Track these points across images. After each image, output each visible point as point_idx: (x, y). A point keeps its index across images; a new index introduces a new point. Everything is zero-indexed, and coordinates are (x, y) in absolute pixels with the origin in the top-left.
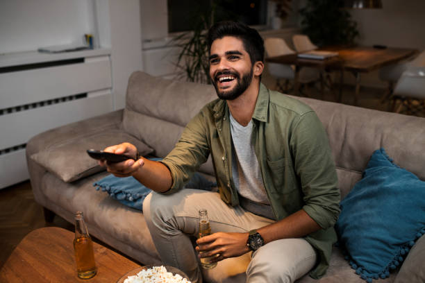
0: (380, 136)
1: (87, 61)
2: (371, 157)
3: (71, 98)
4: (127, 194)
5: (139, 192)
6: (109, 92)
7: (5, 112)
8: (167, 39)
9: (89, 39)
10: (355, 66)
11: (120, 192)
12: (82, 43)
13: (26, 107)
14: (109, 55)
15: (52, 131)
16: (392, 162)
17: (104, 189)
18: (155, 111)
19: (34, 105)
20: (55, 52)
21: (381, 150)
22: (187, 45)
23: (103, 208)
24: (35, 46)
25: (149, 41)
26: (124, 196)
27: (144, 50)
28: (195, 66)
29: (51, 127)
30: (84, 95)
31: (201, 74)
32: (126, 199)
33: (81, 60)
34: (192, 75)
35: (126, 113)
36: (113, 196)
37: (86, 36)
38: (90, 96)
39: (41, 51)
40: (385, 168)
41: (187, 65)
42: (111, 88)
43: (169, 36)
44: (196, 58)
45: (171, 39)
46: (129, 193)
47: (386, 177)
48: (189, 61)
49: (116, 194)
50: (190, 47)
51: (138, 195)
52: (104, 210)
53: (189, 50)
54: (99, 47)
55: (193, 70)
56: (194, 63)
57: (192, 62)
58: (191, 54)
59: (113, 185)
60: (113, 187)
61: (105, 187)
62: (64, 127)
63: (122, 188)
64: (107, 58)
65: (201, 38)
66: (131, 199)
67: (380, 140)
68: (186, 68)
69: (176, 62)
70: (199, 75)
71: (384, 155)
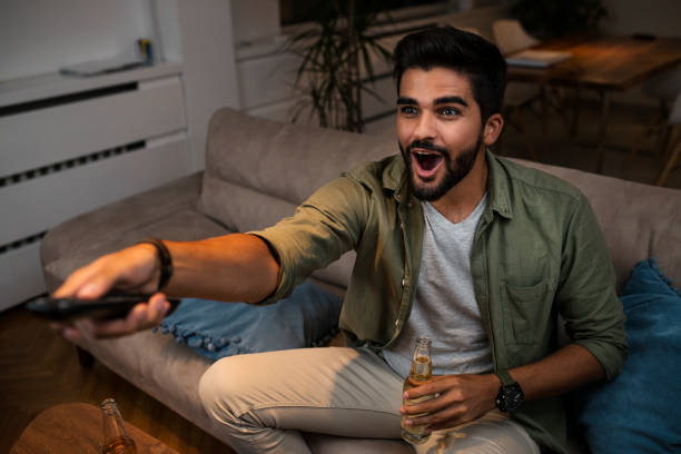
0: (647, 236)
1: (142, 87)
2: (632, 272)
3: (118, 150)
4: (203, 338)
5: (224, 336)
6: (182, 136)
7: (8, 182)
8: (279, 40)
9: (146, 48)
10: (599, 80)
11: (193, 335)
12: (134, 56)
13: (44, 171)
14: (180, 75)
15: (82, 219)
16: (669, 284)
17: (164, 330)
18: (253, 179)
19: (57, 167)
20: (87, 76)
21: (650, 262)
22: (311, 49)
23: (166, 358)
24: (54, 65)
25: (247, 44)
26: (200, 341)
27: (238, 61)
28: (326, 86)
29: (82, 211)
30: (140, 145)
31: (336, 100)
32: (203, 346)
33: (132, 86)
34: (321, 102)
35: (207, 180)
36: (180, 342)
37: (140, 42)
38: (150, 145)
39: (65, 72)
40: (659, 298)
41: (313, 85)
42: (186, 130)
43: (283, 33)
44: (328, 75)
45: (285, 38)
46: (207, 337)
47: (658, 317)
48: (316, 79)
49: (186, 338)
50: (317, 56)
51: (223, 341)
52: (169, 363)
53: (315, 62)
54: (164, 60)
55: (323, 94)
56: (324, 83)
57: (321, 79)
58: (317, 67)
59: (180, 323)
60: (180, 327)
61: (166, 327)
62: (103, 209)
63: (196, 327)
64: (176, 80)
65: (335, 37)
66: (210, 346)
67: (647, 242)
68: (310, 89)
69: (293, 81)
70: (333, 103)
71: (656, 271)
